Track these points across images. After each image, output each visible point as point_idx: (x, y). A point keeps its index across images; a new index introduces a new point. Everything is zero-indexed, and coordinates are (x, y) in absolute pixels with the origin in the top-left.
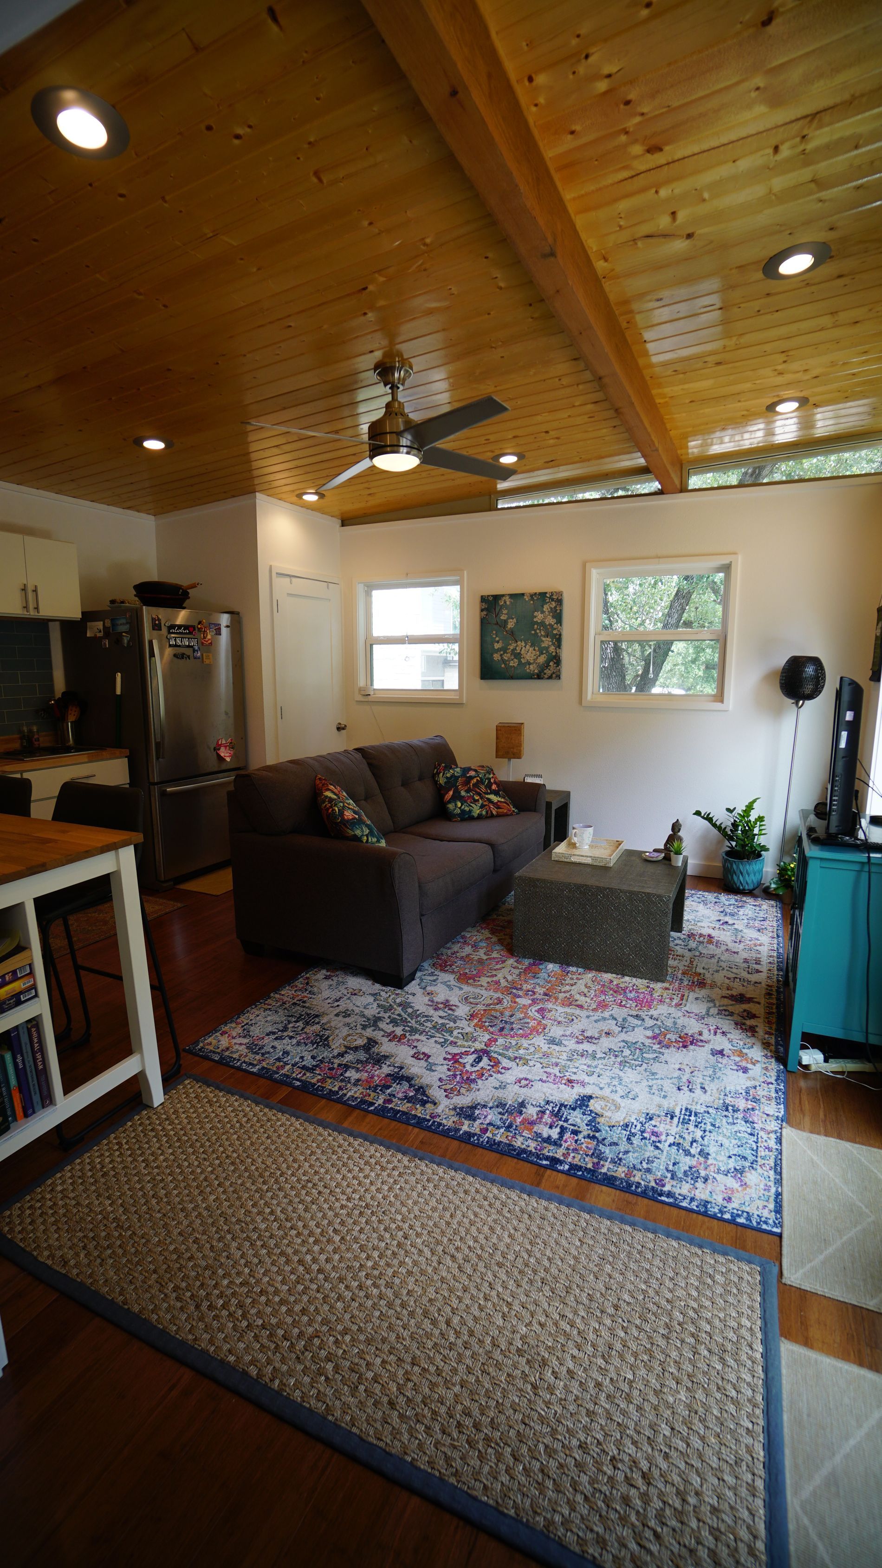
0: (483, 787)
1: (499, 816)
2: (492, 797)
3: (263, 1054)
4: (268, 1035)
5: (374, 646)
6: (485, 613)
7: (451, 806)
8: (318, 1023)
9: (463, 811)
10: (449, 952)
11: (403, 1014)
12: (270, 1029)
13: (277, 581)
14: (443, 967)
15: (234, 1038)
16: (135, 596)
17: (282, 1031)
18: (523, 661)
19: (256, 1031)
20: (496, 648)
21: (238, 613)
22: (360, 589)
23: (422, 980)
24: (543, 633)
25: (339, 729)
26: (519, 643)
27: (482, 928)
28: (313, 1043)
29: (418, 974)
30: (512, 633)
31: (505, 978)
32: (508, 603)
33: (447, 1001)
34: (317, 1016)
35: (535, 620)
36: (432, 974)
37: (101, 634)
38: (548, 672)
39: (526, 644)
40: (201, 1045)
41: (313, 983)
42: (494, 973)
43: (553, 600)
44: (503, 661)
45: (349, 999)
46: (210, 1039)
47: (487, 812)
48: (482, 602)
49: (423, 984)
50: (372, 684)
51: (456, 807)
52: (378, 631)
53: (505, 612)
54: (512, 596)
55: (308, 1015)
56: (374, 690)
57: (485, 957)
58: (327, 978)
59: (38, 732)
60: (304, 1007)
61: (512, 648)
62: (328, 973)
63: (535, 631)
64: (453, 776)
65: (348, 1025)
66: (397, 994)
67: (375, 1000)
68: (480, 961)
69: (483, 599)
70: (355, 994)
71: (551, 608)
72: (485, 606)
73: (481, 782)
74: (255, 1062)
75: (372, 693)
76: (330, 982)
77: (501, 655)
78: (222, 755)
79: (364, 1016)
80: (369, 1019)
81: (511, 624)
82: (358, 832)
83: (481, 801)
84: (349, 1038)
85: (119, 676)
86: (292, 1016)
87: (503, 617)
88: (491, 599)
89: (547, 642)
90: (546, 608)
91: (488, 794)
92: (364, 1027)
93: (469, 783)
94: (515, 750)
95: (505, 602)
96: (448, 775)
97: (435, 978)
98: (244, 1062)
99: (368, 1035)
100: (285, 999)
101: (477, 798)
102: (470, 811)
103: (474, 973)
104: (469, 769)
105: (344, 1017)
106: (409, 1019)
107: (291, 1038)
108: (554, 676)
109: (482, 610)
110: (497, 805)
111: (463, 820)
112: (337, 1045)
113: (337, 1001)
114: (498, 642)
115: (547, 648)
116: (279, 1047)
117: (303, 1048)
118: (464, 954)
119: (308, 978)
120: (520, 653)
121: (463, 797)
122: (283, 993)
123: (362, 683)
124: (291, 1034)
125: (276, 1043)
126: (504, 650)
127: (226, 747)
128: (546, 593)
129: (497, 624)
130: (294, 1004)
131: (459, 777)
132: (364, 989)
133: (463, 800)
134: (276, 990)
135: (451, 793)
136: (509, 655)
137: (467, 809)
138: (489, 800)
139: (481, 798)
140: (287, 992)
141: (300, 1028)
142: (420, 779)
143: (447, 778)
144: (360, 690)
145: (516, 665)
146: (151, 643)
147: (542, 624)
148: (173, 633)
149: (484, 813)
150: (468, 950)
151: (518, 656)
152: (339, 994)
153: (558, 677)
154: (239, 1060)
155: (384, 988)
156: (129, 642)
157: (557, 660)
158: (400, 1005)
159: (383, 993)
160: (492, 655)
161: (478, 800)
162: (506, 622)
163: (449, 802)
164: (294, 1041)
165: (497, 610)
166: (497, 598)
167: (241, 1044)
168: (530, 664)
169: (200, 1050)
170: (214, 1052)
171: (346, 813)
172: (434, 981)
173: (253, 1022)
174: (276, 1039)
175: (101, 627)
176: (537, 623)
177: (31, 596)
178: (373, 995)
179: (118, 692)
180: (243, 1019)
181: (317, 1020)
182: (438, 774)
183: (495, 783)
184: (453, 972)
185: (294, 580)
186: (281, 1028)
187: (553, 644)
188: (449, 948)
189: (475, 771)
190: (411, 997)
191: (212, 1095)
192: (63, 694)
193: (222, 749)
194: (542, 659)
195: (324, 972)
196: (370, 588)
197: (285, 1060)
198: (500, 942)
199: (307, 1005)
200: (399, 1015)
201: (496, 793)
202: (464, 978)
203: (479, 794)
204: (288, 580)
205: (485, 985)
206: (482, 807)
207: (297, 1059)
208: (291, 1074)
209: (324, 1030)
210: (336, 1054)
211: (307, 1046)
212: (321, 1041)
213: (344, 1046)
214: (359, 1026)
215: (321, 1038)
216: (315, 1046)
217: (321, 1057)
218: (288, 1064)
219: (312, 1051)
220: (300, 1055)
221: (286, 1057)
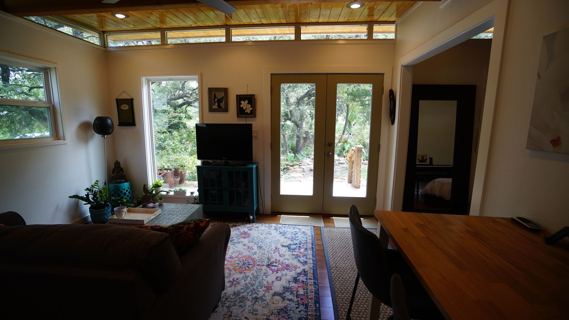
99: (270, 297)
112: (283, 304)
207: (302, 313)
208: (313, 310)
209: (274, 313)
210: (291, 302)
211: (290, 314)
212: (284, 311)
213: (283, 301)
214: (264, 302)
215: (281, 312)
216: (289, 311)
217: (295, 306)
218: (308, 314)
219: (293, 311)
220: (298, 313)
221: (304, 317)
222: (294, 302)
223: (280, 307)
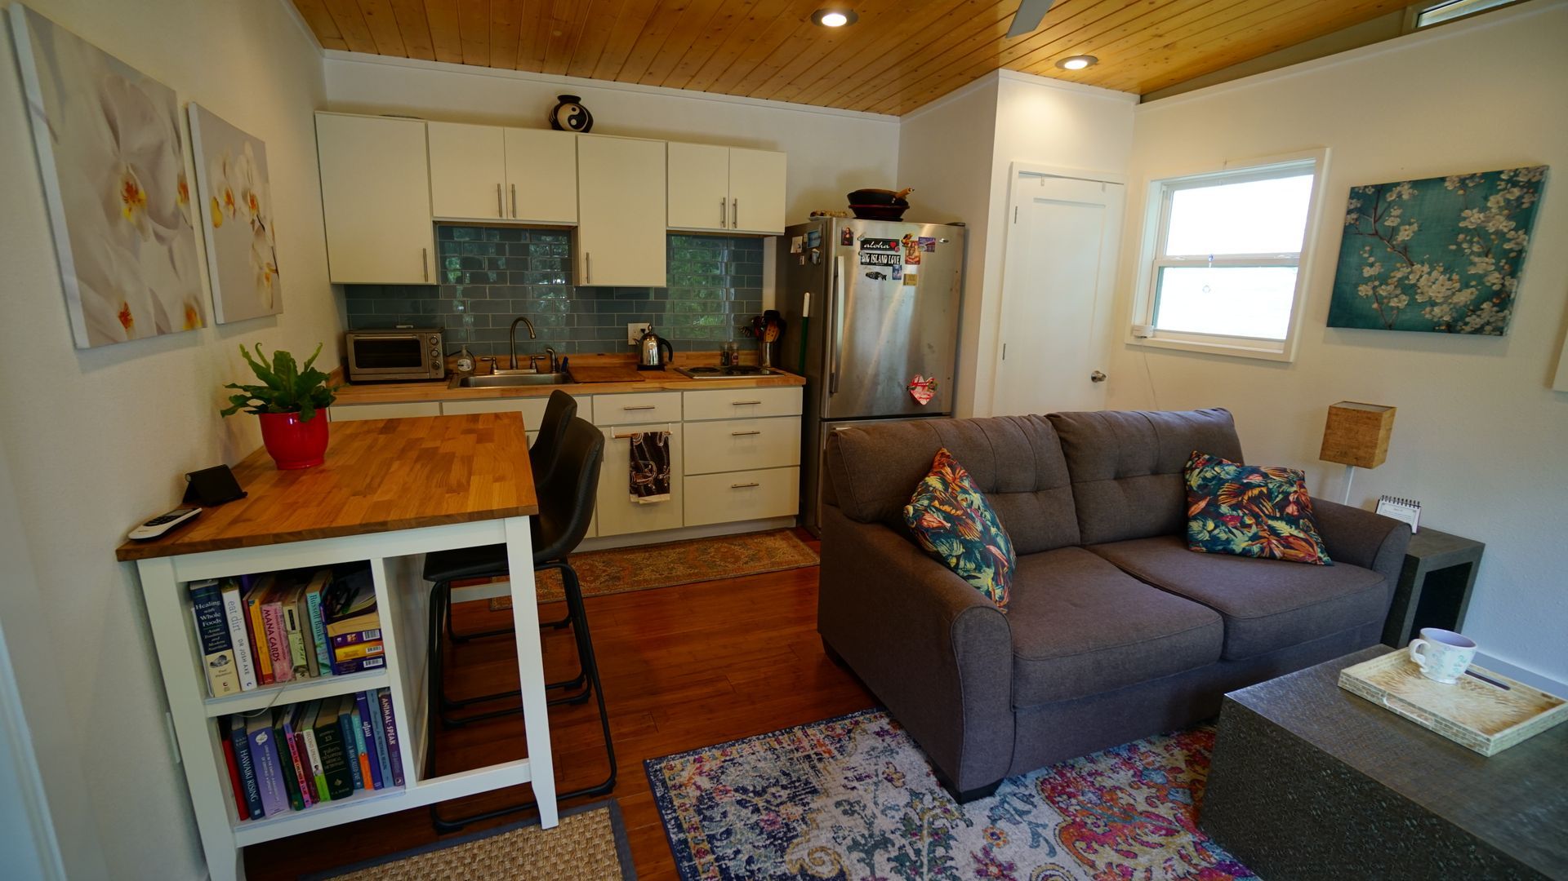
0: (1268, 505)
1: (1284, 560)
2: (1283, 528)
3: (705, 818)
4: (736, 790)
5: (1167, 271)
6: (1354, 216)
7: (1195, 526)
8: (804, 805)
9: (1214, 539)
10: (1089, 767)
11: (925, 853)
12: (748, 783)
13: (1019, 183)
14: (1054, 794)
15: (700, 774)
16: (850, 207)
17: (757, 793)
18: (1419, 298)
19: (732, 777)
20: (1366, 274)
21: (964, 225)
22: (1154, 191)
23: (1003, 801)
24: (1476, 248)
25: (1094, 379)
26: (1417, 267)
27: (1179, 744)
28: (770, 836)
29: (1006, 788)
30: (1405, 250)
31: (1148, 870)
32: (1405, 197)
33: (1011, 867)
34: (814, 791)
35: (1462, 225)
36: (1027, 800)
37: (800, 251)
38: (1474, 321)
39: (1432, 268)
40: (663, 765)
41: (857, 735)
42: (1136, 848)
43: (1515, 184)
44: (1378, 298)
45: (875, 784)
46: (677, 762)
47: (1262, 550)
48: (1351, 198)
49: (1000, 811)
50: (1154, 322)
51: (1201, 529)
52: (1175, 248)
53: (1396, 212)
54: (1415, 184)
55: (807, 783)
56: (1155, 330)
57: (1142, 806)
58: (881, 734)
59: (738, 350)
60: (813, 767)
61: (1399, 275)
62: (887, 727)
63: (1459, 245)
64: (1216, 477)
65: (836, 829)
66: (946, 811)
67: (908, 805)
68: (1129, 811)
69: (1355, 193)
70: (890, 780)
71: (1508, 201)
72: (1356, 204)
73: (1269, 496)
74: (685, 826)
75: (1149, 334)
76: (878, 743)
77: (1374, 288)
78: (916, 396)
79: (870, 825)
80: (871, 836)
81: (1405, 235)
82: (943, 549)
83: (1254, 529)
84: (822, 854)
85: (807, 295)
86: (788, 775)
87: (1390, 222)
88: (1370, 192)
89: (1482, 265)
90: (1494, 201)
91: (1274, 518)
92: (855, 846)
93: (1243, 493)
94: (1361, 453)
95: (1400, 195)
96: (1209, 475)
97: (1027, 807)
98: (676, 819)
99: (847, 863)
100: (806, 743)
101: (1248, 521)
102: (1228, 541)
103: (1100, 831)
104: (1255, 470)
105: (845, 812)
106: (925, 869)
107: (756, 810)
108: (1488, 328)
109: (1349, 212)
110: (1286, 542)
111: (1211, 552)
112: (794, 857)
113: (859, 779)
114: (1372, 265)
115: (1480, 278)
116: (731, 817)
117: (752, 836)
118: (1108, 783)
119: (857, 723)
120: (1415, 285)
121: (1223, 515)
122: (810, 731)
123: (1138, 319)
124: (761, 804)
125: (732, 810)
126: (1383, 279)
127: (924, 387)
128: (1501, 172)
129: (1376, 233)
130: (809, 757)
131: (1227, 481)
132: (909, 777)
133: (1220, 519)
134: (805, 724)
135: (1203, 504)
136: (1390, 288)
137: (1223, 536)
138: (1274, 532)
139: (1257, 524)
140: (816, 732)
141: (779, 801)
142: (1156, 472)
143: (1205, 479)
144: (1133, 329)
145: (1402, 306)
146: (836, 259)
147: (1479, 232)
148: (867, 248)
149: (1256, 549)
150: (1124, 777)
151: (1410, 289)
152: (871, 769)
153: (1500, 331)
154: (675, 811)
155: (937, 789)
156: (818, 258)
157: (1503, 300)
158: (934, 833)
159: (928, 798)
160: (1356, 286)
161: (1250, 526)
162: (1395, 231)
163: (1195, 518)
164: (755, 818)
165: (1379, 211)
166: (1382, 190)
167: (699, 788)
168: (1433, 304)
169: (656, 771)
170: (664, 783)
171: (927, 517)
172: (1021, 813)
173: (741, 760)
174: (739, 802)
175: (801, 243)
176: (1466, 230)
177: (730, 210)
178: (914, 794)
179: (805, 314)
180: (734, 751)
181: (809, 798)
182: (1192, 469)
183: (1297, 502)
184: (1064, 811)
185: (1047, 180)
186: (759, 788)
187: (1499, 269)
188: (1092, 761)
189: (1265, 476)
190: (962, 825)
191: (603, 847)
192: (767, 312)
193: (919, 389)
194: (1464, 297)
195: (884, 723)
196: (1170, 187)
197: (718, 844)
198: (1192, 787)
199: (820, 766)
200: (918, 852)
201: (1292, 521)
202: (1075, 834)
203: (1256, 516)
204: (1038, 180)
205: (1101, 865)
206: (1255, 538)
207: (730, 852)
208: (704, 872)
209: (800, 822)
210: (779, 873)
211: (759, 837)
212: (781, 839)
213: (801, 866)
214: (849, 841)
215: (785, 833)
216: (768, 842)
217: (759, 866)
218: (713, 853)
219: (758, 847)
220: (739, 847)
221: (721, 840)
222: (770, 876)
223: (798, 845)
